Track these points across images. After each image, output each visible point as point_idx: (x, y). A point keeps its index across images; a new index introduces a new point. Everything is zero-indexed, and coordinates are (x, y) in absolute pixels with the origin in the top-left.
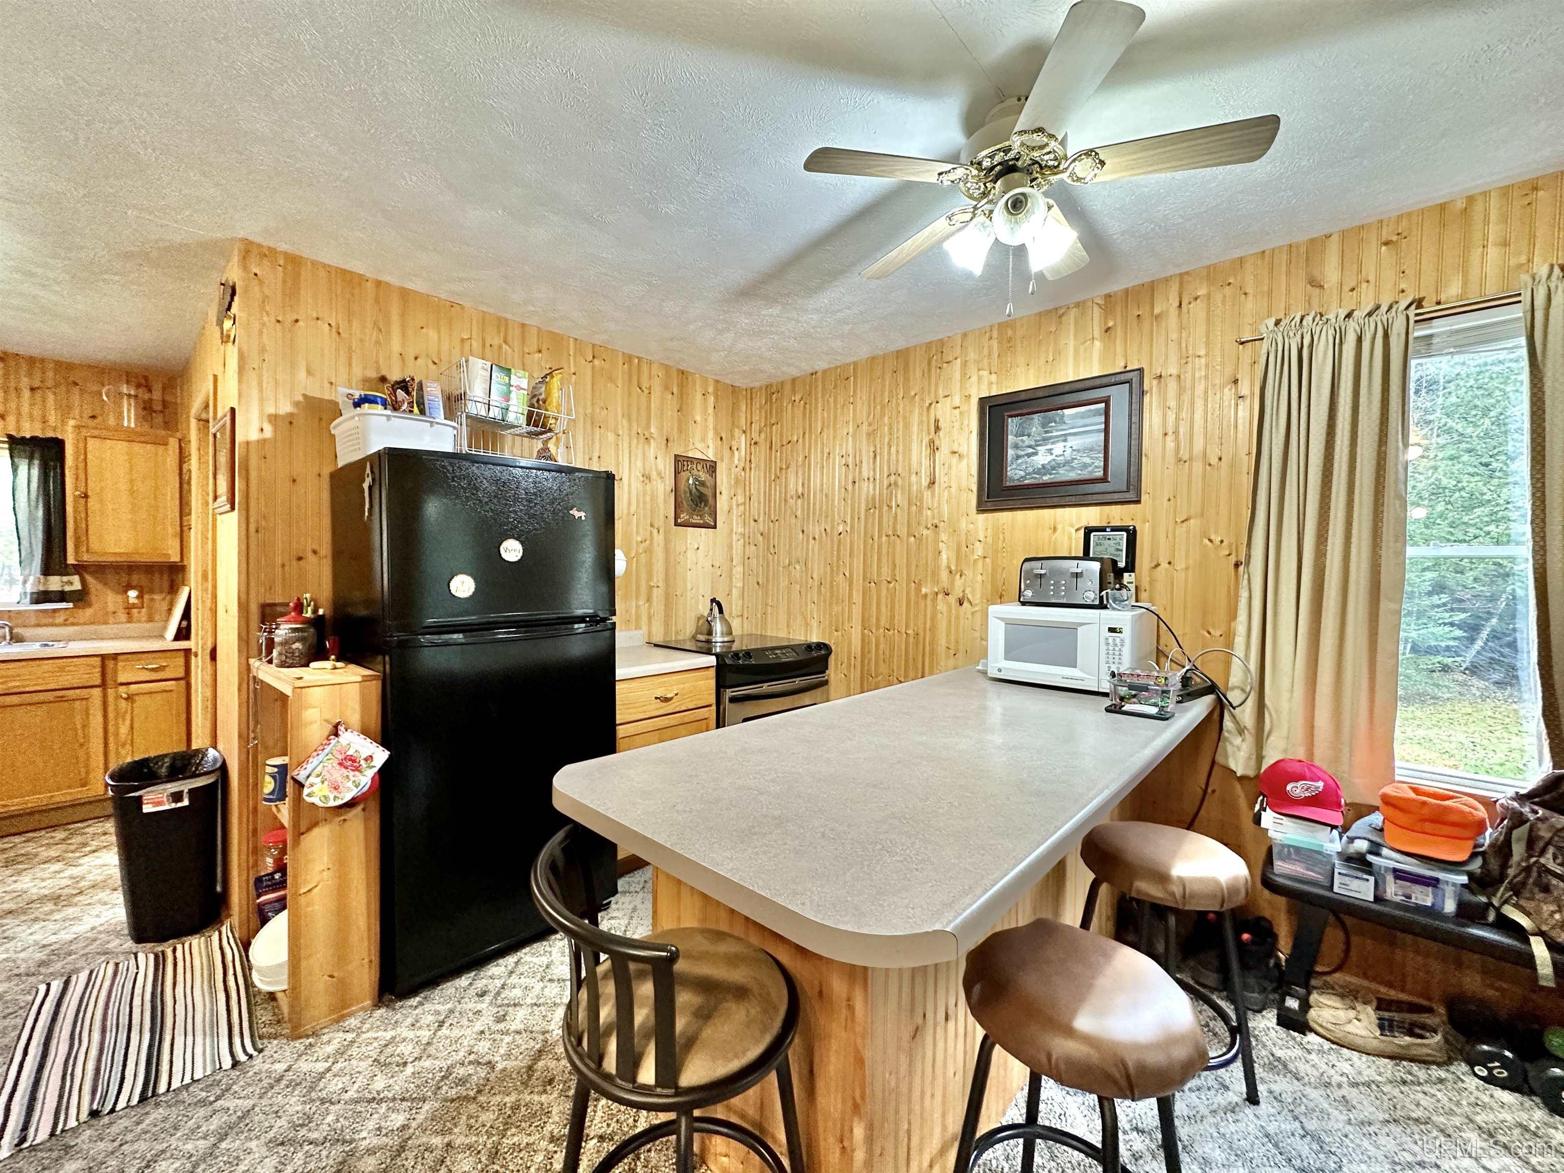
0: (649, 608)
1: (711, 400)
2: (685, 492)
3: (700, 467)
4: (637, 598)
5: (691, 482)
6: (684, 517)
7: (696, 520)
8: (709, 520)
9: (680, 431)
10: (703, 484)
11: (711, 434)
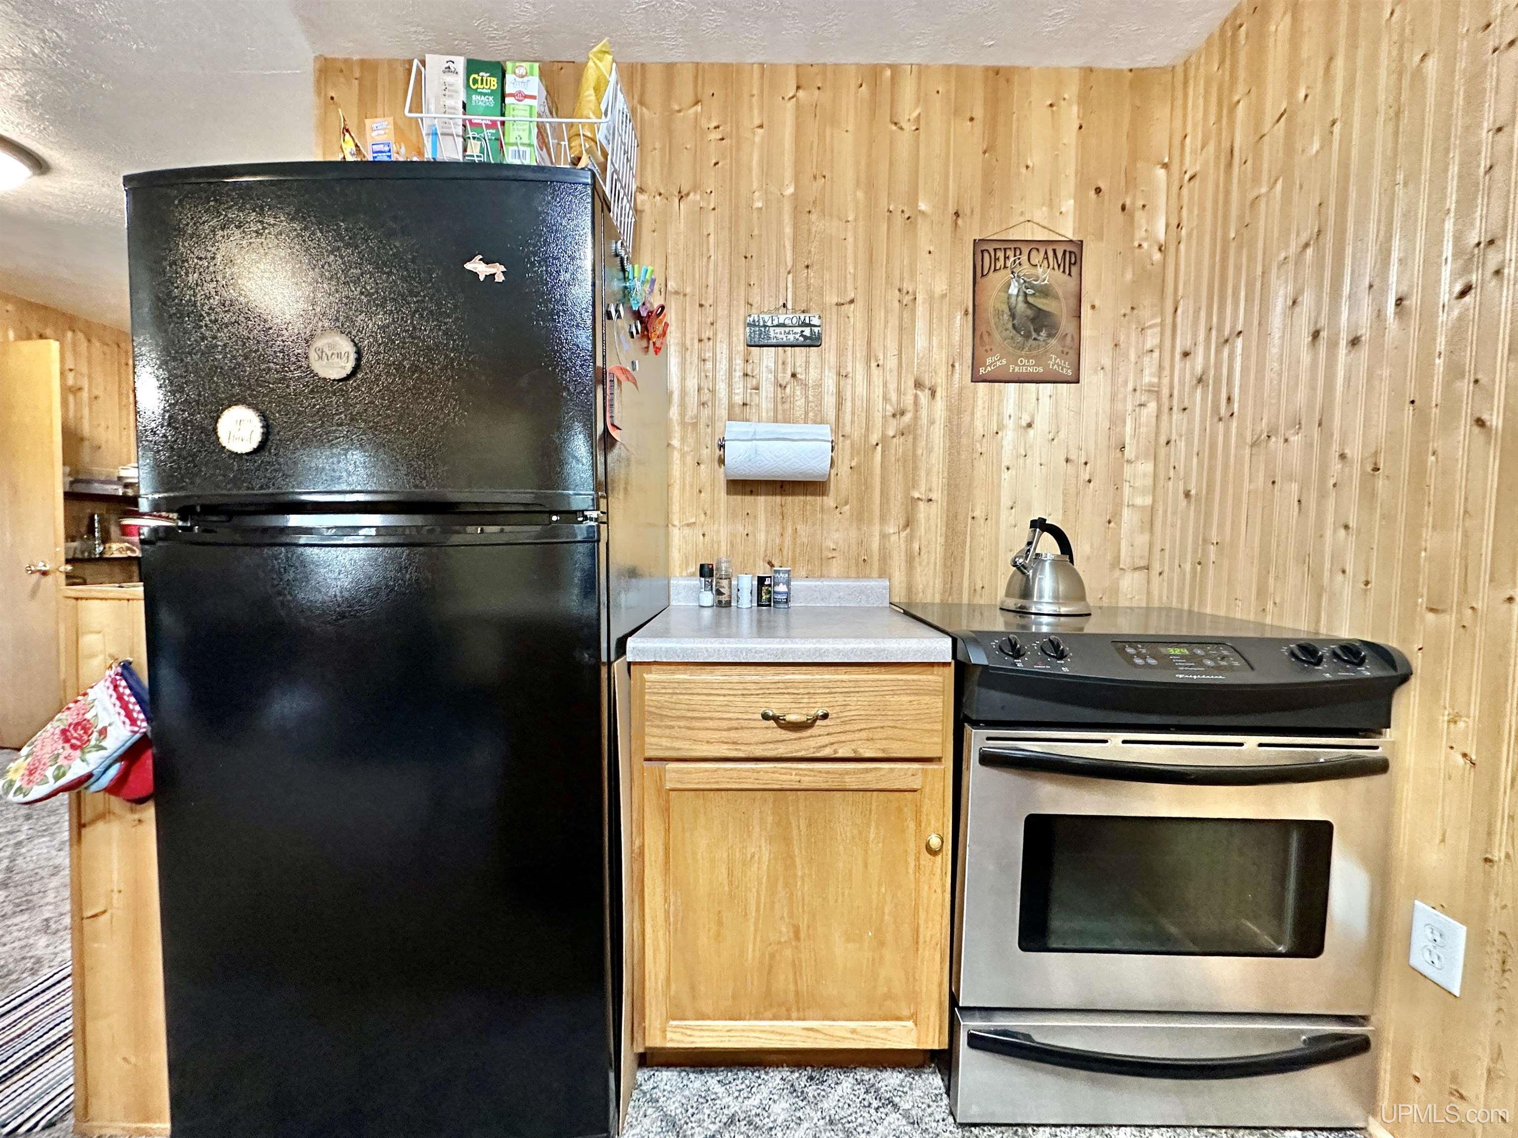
0: (910, 539)
1: (1071, 114)
2: (998, 313)
3: (1036, 258)
4: (883, 519)
5: (1013, 290)
6: (993, 363)
7: (1026, 366)
8: (1057, 364)
9: (988, 191)
10: (1045, 292)
11: (1069, 185)
